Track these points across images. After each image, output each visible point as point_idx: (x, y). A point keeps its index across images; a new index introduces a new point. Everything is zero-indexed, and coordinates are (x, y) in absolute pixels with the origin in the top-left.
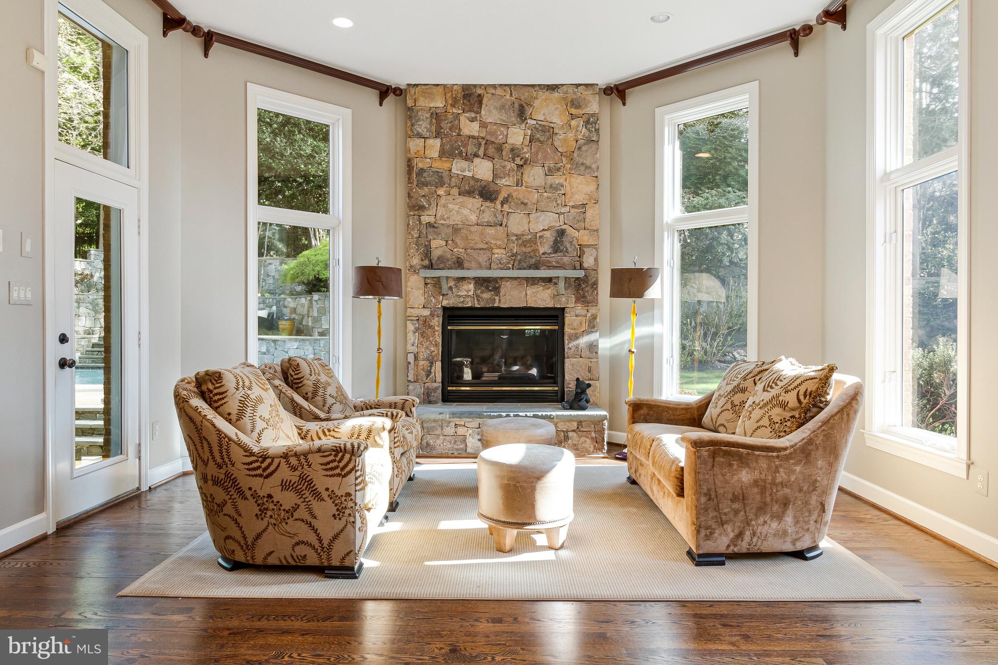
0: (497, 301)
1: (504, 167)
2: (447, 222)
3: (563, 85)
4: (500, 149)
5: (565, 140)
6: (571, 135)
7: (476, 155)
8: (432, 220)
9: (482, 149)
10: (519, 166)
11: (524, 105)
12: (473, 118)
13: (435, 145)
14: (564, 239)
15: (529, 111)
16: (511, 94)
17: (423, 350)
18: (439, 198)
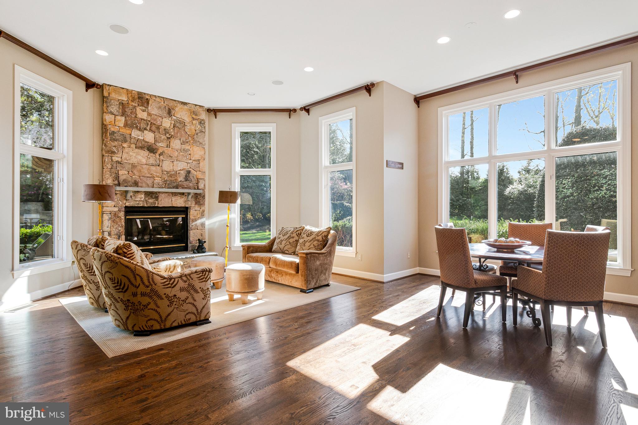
0: (157, 203)
1: (161, 137)
2: (129, 162)
3: (189, 103)
4: (158, 128)
5: (190, 129)
6: (193, 127)
7: (145, 129)
8: (119, 160)
9: (149, 126)
10: (167, 138)
11: (171, 109)
12: (143, 110)
13: (121, 120)
14: (190, 175)
15: (173, 112)
16: (164, 102)
17: (114, 230)
18: (123, 148)
